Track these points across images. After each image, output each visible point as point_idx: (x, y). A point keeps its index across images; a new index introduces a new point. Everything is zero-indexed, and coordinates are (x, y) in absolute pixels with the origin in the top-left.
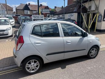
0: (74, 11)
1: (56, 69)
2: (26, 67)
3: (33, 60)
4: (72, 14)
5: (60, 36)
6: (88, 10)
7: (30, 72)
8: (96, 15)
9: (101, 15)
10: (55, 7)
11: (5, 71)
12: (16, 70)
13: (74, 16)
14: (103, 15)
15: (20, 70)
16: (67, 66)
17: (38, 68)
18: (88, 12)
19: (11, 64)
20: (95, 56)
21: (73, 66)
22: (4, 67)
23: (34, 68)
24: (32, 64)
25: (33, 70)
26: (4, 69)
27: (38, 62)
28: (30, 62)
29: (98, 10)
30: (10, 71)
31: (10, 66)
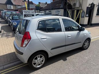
0: (61, 7)
1: (59, 61)
2: (33, 62)
3: (40, 55)
4: (59, 10)
5: (62, 31)
6: (73, 7)
7: (36, 67)
8: (79, 12)
9: (83, 12)
10: (39, 3)
11: (7, 70)
12: (19, 67)
13: (61, 12)
14: (85, 11)
15: (23, 66)
16: (67, 58)
17: (43, 63)
18: (73, 8)
19: (11, 62)
20: (87, 47)
21: (72, 57)
22: (3, 66)
23: (40, 63)
24: (39, 59)
25: (39, 65)
26: (5, 67)
27: (43, 57)
28: (37, 57)
29: (81, 7)
30: (13, 69)
31: (10, 63)
